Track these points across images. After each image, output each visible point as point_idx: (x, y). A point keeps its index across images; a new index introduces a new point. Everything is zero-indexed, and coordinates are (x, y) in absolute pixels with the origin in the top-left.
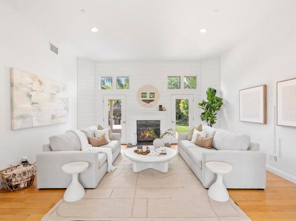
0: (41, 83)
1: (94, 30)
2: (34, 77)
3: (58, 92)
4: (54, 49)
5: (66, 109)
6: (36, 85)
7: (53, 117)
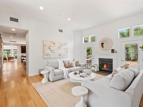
0: (54, 44)
1: (69, 19)
2: (51, 42)
3: (62, 46)
4: (61, 31)
5: (67, 52)
6: (52, 45)
7: (60, 55)
